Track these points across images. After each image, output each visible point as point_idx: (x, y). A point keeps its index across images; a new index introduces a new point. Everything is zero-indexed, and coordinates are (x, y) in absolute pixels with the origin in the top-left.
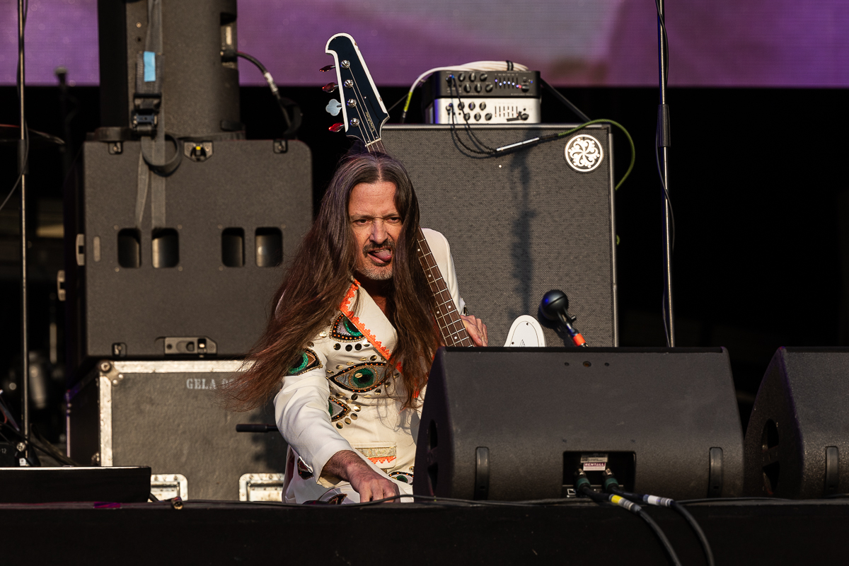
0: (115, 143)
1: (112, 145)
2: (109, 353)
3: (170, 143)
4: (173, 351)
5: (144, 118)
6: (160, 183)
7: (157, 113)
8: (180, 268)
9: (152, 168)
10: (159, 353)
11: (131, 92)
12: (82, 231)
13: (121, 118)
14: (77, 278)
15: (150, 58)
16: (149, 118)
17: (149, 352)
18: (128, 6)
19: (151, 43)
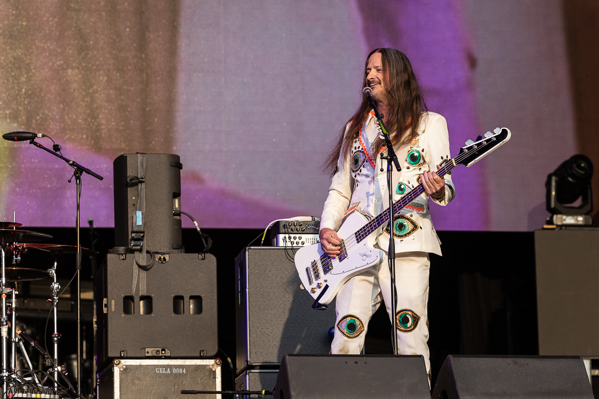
0: (122, 254)
1: (121, 256)
2: (119, 355)
3: (149, 255)
4: (150, 355)
5: (136, 243)
6: (144, 274)
7: (143, 240)
8: (153, 315)
9: (140, 266)
10: (143, 355)
11: (130, 230)
12: (106, 297)
13: (125, 243)
14: (103, 319)
15: (139, 214)
16: (139, 243)
17: (138, 355)
18: (129, 189)
19: (140, 207)
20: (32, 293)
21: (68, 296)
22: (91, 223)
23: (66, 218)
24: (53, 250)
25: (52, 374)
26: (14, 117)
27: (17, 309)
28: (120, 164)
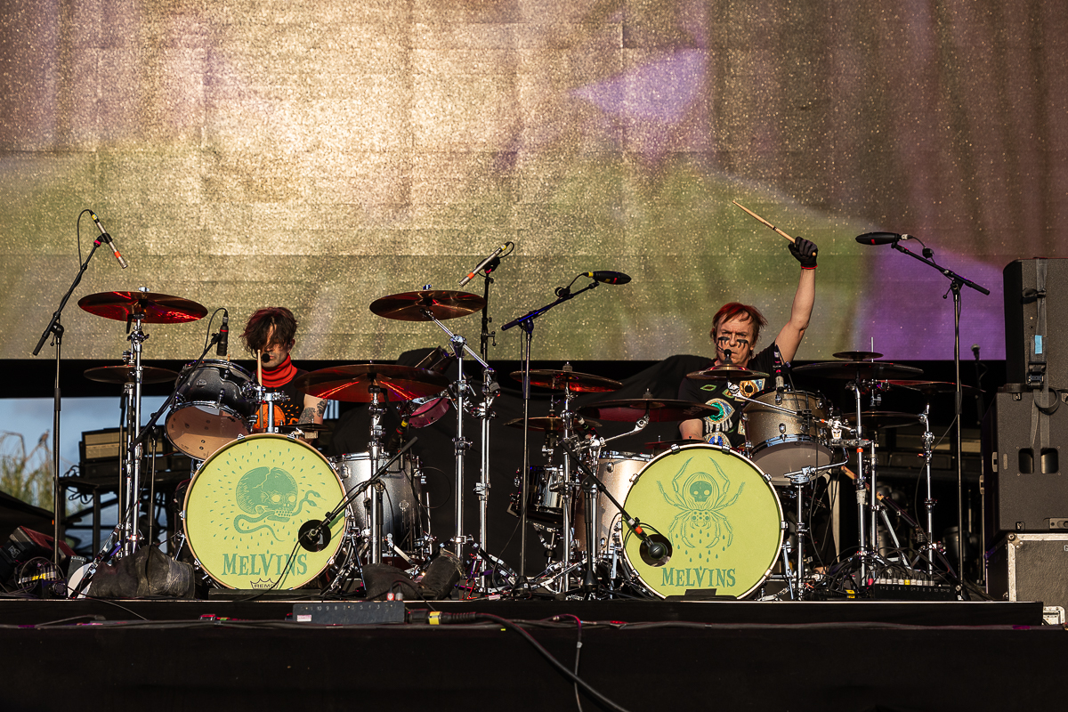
0: (1017, 393)
1: (1014, 395)
2: (1014, 528)
3: (1052, 394)
4: (1055, 527)
5: (1035, 378)
6: (1046, 419)
7: (1044, 374)
8: (1059, 474)
9: (1040, 409)
10: (1046, 528)
11: (1027, 361)
12: (996, 450)
13: (1020, 377)
14: (992, 480)
15: (1039, 339)
16: (1038, 378)
17: (1040, 528)
18: (1025, 306)
19: (1040, 330)
20: (899, 445)
21: (947, 447)
22: (976, 351)
23: (941, 348)
24: (924, 388)
25: (925, 553)
26: (871, 215)
27: (877, 467)
28: (1012, 273)
